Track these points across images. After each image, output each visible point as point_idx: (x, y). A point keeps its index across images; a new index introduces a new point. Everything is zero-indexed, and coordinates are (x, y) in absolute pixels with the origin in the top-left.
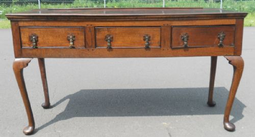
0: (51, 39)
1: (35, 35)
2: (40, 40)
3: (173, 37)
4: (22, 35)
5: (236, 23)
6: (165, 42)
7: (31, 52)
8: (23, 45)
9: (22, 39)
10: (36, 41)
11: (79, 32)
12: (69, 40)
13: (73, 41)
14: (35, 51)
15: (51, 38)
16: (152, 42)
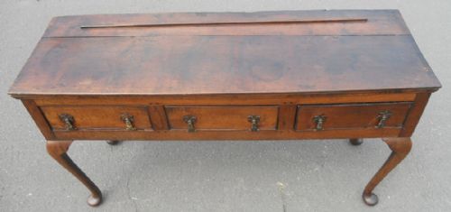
0: (95, 120)
1: (67, 116)
2: (78, 120)
3: (299, 118)
4: (47, 115)
5: (416, 98)
6: (284, 124)
7: (68, 134)
8: (53, 126)
9: (49, 119)
10: (72, 122)
11: (140, 112)
12: (125, 121)
13: (132, 123)
14: (74, 133)
15: (94, 118)
16: (263, 123)
